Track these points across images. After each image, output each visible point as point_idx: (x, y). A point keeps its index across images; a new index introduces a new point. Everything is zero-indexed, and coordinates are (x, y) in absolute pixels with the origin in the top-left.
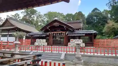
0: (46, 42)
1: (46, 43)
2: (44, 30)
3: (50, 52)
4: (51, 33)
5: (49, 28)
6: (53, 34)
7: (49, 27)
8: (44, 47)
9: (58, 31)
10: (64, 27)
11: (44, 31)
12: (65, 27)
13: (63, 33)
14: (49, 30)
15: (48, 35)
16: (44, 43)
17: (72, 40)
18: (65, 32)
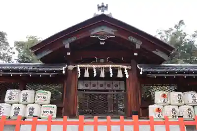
0: (51, 103)
1: (54, 109)
14: (69, 54)
15: (64, 72)
16: (41, 105)
17: (164, 95)
18: (129, 67)
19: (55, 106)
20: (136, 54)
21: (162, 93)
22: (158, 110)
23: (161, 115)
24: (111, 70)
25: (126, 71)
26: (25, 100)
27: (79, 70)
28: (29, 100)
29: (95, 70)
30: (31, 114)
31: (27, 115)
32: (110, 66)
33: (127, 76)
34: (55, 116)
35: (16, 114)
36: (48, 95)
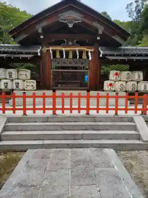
0: (32, 78)
1: (34, 83)
2: (22, 37)
3: (83, 112)
4: (45, 49)
5: (43, 29)
6: (54, 52)
7: (45, 24)
8: (24, 97)
9: (70, 43)
10: (97, 30)
11: (19, 43)
12: (100, 32)
13: (87, 52)
14: (42, 37)
15: (39, 54)
16: (24, 81)
17: (117, 74)
18: (92, 50)
19: (35, 81)
20: (98, 38)
21: (115, 72)
22: (111, 85)
23: (112, 88)
24: (77, 53)
25: (89, 54)
26: (10, 76)
27: (51, 52)
28: (14, 76)
29: (64, 52)
30: (17, 87)
31: (15, 87)
32: (77, 49)
33: (90, 58)
34: (35, 88)
35: (6, 87)
36: (28, 72)
